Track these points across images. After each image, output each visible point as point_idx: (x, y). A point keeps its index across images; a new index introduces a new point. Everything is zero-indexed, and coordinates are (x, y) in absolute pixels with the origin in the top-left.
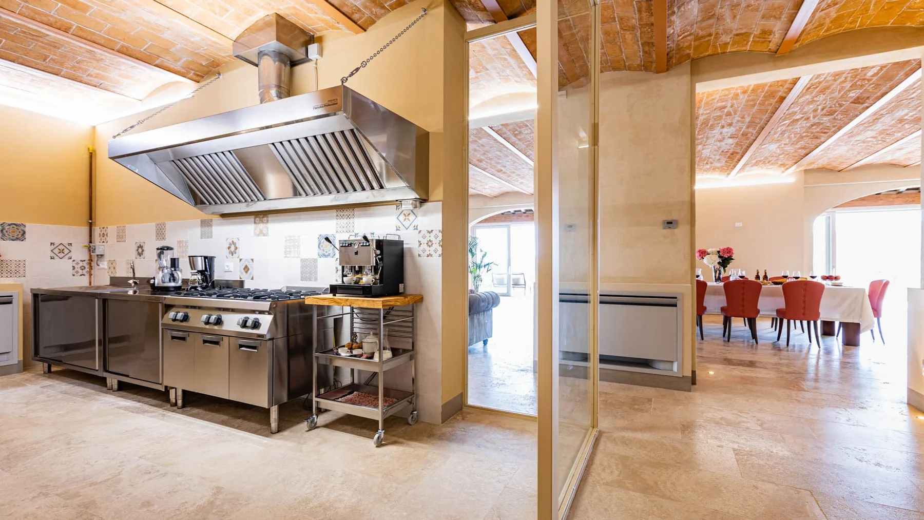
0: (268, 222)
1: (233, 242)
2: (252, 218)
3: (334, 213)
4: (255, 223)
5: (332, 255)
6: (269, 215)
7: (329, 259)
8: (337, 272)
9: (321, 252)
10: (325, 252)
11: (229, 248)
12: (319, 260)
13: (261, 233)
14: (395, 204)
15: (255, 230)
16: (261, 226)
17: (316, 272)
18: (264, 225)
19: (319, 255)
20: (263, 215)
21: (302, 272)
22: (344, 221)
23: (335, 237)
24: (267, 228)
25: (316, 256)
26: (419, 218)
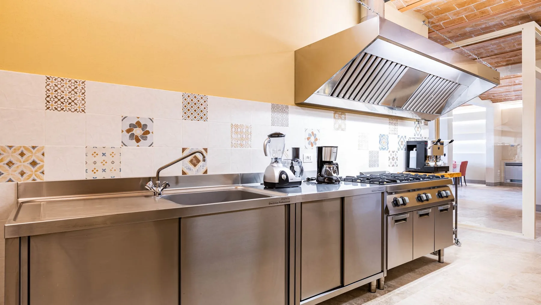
0: (345, 119)
1: (312, 133)
2: (331, 113)
3: (387, 120)
4: (334, 118)
5: (387, 148)
6: (346, 114)
7: (385, 151)
8: (389, 160)
9: (381, 146)
10: (383, 146)
11: (308, 139)
12: (380, 151)
13: (340, 128)
14: (414, 121)
15: (335, 124)
16: (340, 121)
17: (378, 161)
18: (343, 121)
19: (379, 148)
20: (342, 112)
21: (370, 161)
22: (392, 127)
23: (388, 137)
24: (345, 125)
25: (378, 150)
26: (422, 130)
